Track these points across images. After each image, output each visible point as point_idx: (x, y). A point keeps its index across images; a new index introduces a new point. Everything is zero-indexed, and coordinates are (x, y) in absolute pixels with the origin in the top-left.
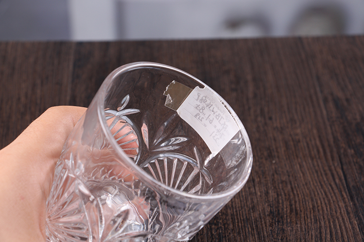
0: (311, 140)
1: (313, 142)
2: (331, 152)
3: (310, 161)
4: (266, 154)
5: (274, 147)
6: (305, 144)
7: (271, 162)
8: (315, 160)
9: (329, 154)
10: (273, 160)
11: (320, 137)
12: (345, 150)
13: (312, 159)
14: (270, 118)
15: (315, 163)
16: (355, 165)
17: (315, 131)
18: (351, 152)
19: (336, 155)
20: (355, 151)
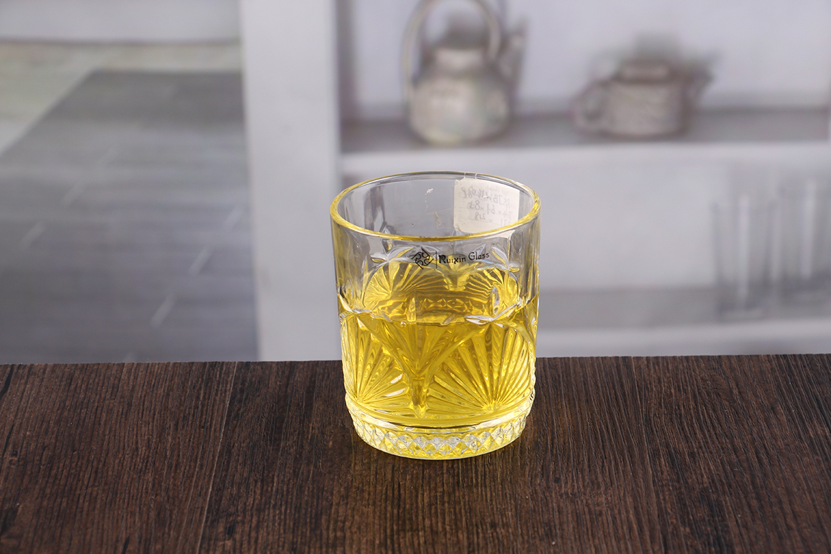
0: (620, 513)
1: (624, 516)
2: (652, 530)
3: (614, 543)
4: (541, 531)
5: (557, 522)
6: (610, 519)
7: (550, 543)
8: (622, 542)
9: (647, 533)
10: (553, 541)
11: (635, 508)
12: (676, 528)
13: (618, 540)
14: (557, 480)
15: (623, 547)
16: (688, 550)
17: (629, 500)
18: (684, 530)
19: (659, 535)
20: (691, 529)
